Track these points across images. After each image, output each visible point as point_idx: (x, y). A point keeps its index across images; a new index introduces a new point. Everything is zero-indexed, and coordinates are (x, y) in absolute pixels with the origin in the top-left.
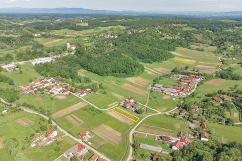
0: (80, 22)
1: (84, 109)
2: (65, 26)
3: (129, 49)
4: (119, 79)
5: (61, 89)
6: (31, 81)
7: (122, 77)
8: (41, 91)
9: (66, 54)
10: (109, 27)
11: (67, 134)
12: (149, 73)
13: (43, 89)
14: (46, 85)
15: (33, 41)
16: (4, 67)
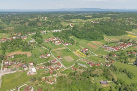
0: (88, 16)
1: (64, 50)
2: (79, 17)
3: (101, 28)
4: (87, 41)
5: (59, 42)
6: (49, 38)
7: (90, 40)
8: (51, 41)
9: (68, 29)
10: (102, 18)
11: (53, 56)
12: (106, 40)
13: (52, 41)
14: (54, 40)
15: (60, 23)
16: (41, 32)
